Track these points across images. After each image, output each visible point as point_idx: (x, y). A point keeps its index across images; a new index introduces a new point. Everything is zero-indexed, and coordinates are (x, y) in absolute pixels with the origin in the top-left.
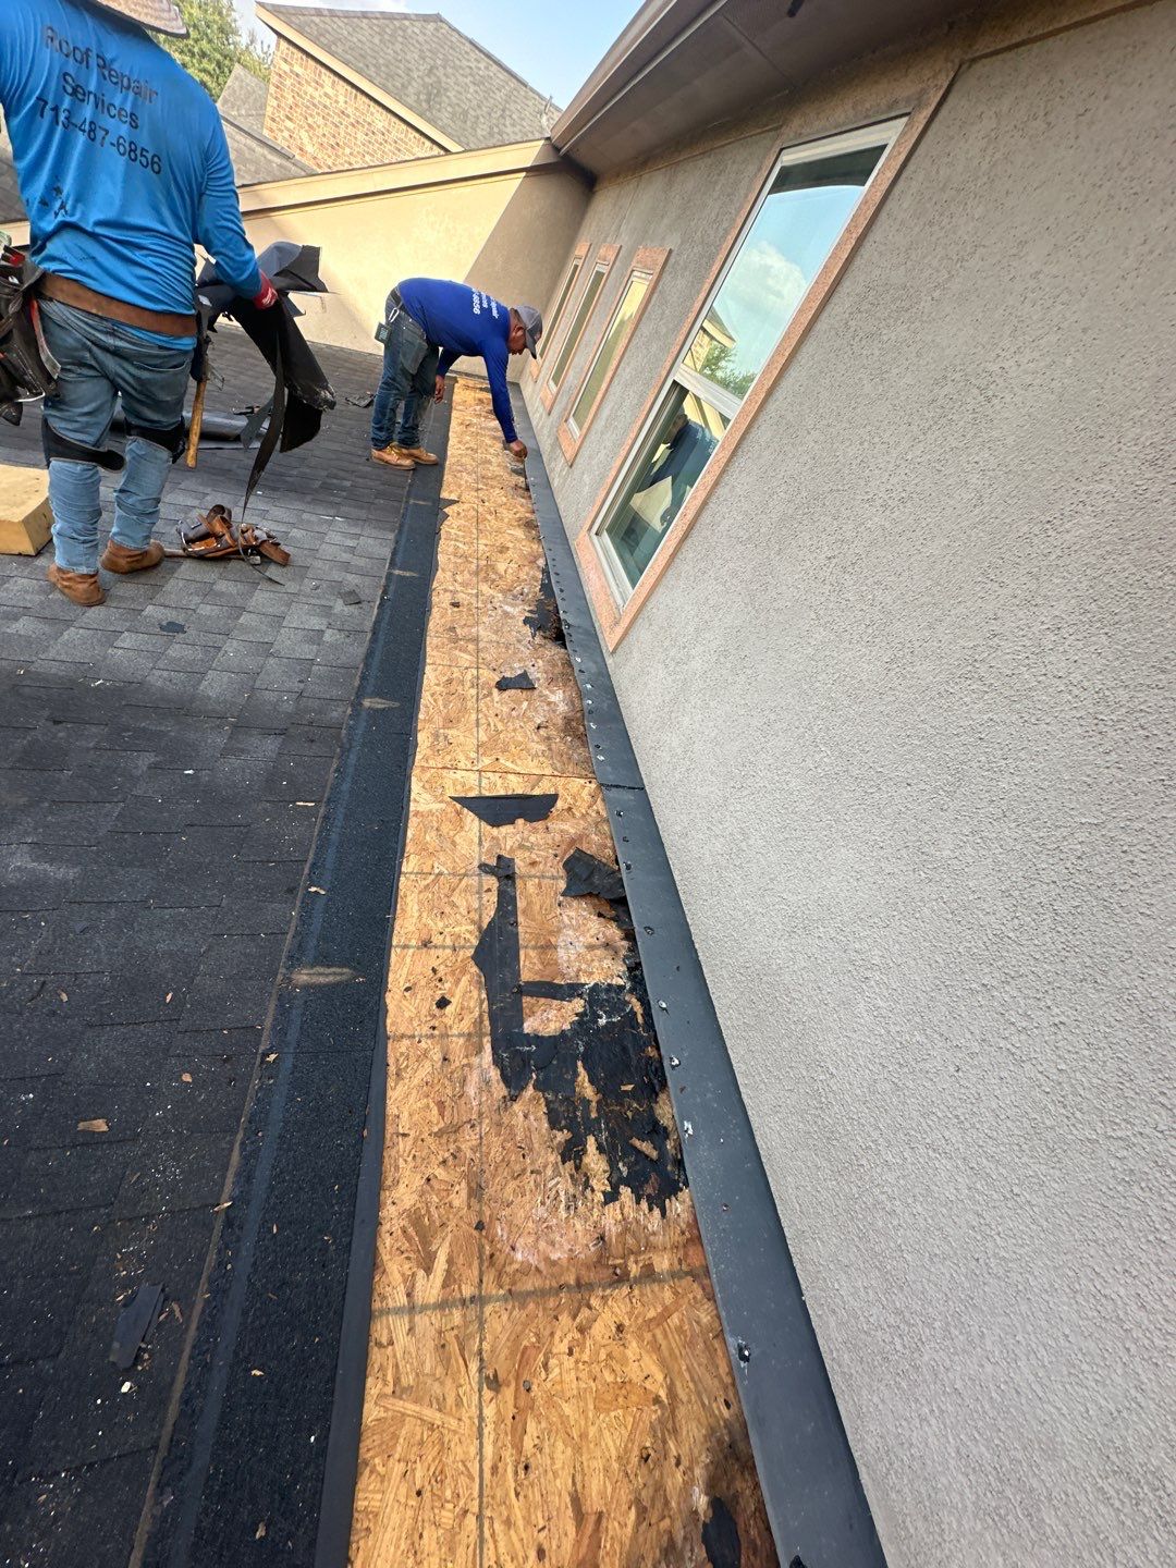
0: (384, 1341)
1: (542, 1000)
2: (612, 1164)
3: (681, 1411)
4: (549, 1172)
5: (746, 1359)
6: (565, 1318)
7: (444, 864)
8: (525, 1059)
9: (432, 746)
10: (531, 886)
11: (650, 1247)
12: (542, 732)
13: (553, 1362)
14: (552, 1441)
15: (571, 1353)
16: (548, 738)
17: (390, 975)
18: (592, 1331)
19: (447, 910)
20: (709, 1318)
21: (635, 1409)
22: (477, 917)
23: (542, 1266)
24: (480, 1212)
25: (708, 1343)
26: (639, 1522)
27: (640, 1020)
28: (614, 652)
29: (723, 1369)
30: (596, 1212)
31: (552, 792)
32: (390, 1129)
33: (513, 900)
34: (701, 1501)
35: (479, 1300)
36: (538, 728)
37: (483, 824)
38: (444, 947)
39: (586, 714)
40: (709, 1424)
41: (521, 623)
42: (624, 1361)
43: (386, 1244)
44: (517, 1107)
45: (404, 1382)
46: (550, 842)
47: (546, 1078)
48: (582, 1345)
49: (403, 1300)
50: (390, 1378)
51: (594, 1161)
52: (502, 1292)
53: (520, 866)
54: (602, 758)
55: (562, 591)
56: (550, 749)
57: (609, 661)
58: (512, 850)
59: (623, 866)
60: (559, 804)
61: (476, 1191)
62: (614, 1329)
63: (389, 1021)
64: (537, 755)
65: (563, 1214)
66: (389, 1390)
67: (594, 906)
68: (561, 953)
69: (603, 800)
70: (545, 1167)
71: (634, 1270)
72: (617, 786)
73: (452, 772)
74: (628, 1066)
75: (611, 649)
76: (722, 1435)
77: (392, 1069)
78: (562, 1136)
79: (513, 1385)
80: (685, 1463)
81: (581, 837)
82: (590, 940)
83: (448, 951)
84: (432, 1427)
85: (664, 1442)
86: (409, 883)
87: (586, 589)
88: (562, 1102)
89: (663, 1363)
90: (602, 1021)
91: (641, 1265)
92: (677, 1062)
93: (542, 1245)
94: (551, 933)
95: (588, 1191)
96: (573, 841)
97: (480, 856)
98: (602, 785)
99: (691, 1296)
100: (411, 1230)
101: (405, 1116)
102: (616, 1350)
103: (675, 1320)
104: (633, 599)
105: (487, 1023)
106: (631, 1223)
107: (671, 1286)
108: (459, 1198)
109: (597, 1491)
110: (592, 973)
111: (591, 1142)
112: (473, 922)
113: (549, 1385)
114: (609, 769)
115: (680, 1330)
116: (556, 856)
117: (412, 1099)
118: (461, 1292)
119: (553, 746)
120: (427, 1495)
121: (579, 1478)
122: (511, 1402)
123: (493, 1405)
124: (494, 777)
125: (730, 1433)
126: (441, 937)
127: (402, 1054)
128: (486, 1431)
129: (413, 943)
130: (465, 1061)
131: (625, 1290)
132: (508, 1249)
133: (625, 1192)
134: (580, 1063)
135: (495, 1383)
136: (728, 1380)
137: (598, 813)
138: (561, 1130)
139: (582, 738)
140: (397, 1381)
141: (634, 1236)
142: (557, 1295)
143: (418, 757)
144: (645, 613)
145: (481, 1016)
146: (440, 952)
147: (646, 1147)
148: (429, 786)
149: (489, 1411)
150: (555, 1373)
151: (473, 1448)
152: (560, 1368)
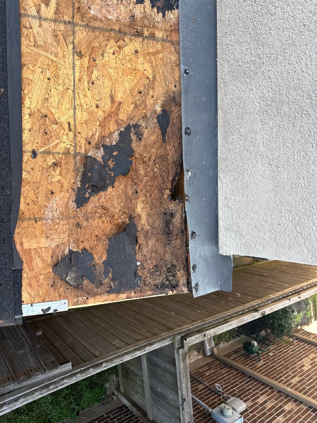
0: (28, 26)
3: (157, 84)
5: (187, 73)
6: (112, 42)
11: (154, 26)
13: (105, 55)
14: (104, 78)
15: (114, 54)
18: (124, 49)
20: (175, 59)
21: (138, 78)
23: (103, 19)
25: (173, 67)
26: (134, 108)
29: (177, 76)
30: (131, 6)
34: (159, 109)
40: (167, 90)
42: (136, 63)
45: (39, 43)
48: (119, 53)
49: (36, 14)
50: (32, 40)
52: (83, 23)
62: (134, 52)
66: (33, 44)
71: (146, 33)
76: (171, 94)
79: (88, 57)
80: (155, 98)
84: (53, 61)
85: (148, 90)
89: (152, 67)
91: (150, 32)
93: (104, 11)
99: (169, 49)
102: (133, 57)
103: (160, 55)
106: (148, 15)
107: (161, 44)
109: (119, 97)
113: (103, 61)
115: (162, 59)
118: (64, 18)
120: (52, 79)
121: (113, 91)
122: (87, 62)
123: (79, 61)
125: (174, 94)
128: (76, 68)
131: (141, 39)
132: (87, 8)
135: (80, 55)
136: (177, 79)
140: (35, 42)
141: (148, 20)
142: (110, 32)
149: (78, 63)
150: (106, 58)
151: (71, 72)
152: (109, 57)
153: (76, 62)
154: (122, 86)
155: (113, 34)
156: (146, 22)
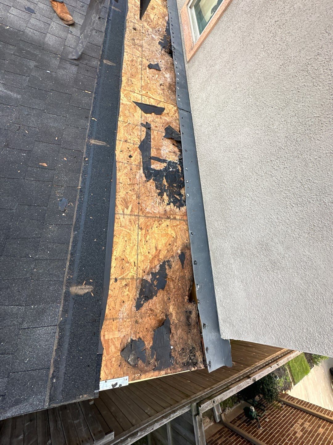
0: (118, 218)
1: (156, 162)
2: (169, 199)
3: (178, 240)
4: (155, 197)
5: (192, 234)
6: (156, 222)
7: (131, 121)
8: (151, 174)
9: (127, 83)
10: (155, 133)
11: (175, 214)
12: (162, 87)
13: (153, 228)
14: (152, 239)
15: (157, 227)
16: (163, 89)
17: (116, 146)
18: (162, 225)
19: (132, 134)
20: (186, 228)
21: (169, 238)
22: (140, 137)
23: (152, 213)
24: (139, 201)
25: (185, 231)
26: (167, 252)
27: (180, 171)
28: (188, 62)
29: (187, 235)
30: (165, 206)
31: (163, 107)
32: (118, 181)
33: (150, 135)
34: (179, 252)
35: (139, 216)
36: (161, 85)
37: (142, 112)
38: (131, 143)
39: (176, 83)
40: (183, 242)
41: (158, 44)
42: (168, 231)
43: (118, 202)
44: (148, 183)
45: (122, 225)
46: (162, 122)
47: (156, 179)
48: (159, 227)
49: (122, 212)
50: (119, 224)
51: (165, 196)
52: (143, 215)
53: (152, 126)
54: (179, 100)
55: (173, 33)
56: (164, 93)
57: (186, 66)
58: (150, 122)
59: (181, 133)
60: (165, 111)
61: (138, 197)
62: (166, 226)
63: (116, 158)
64: (159, 94)
65: (157, 205)
66: (120, 226)
67: (172, 142)
68: (162, 151)
69: (178, 113)
70: (154, 196)
71: (172, 217)
72: (183, 110)
73: (133, 93)
74: (176, 181)
75: (188, 60)
76: (185, 244)
77: (118, 169)
78: (158, 191)
79: (145, 230)
80: (177, 246)
81: (170, 123)
82: (170, 150)
83: (132, 144)
84: (128, 233)
85: (174, 243)
86: (121, 124)
87: (182, 34)
88: (159, 184)
89: (175, 232)
90: (171, 170)
92: (188, 182)
93: (152, 209)
94: (160, 146)
95: (163, 202)
96: (168, 123)
97: (141, 121)
98: (179, 108)
99: (183, 224)
100: (123, 201)
101: (121, 179)
102: (166, 228)
103: (179, 227)
104: (200, 39)
105: (142, 163)
106: (172, 210)
107: (179, 221)
108: (134, 197)
109: (160, 247)
110: (169, 158)
111: (165, 194)
112: (139, 138)
113: (152, 231)
114: (181, 103)
115: (180, 228)
116: (163, 126)
117: (123, 176)
118: (134, 214)
119: (165, 92)
120: (127, 241)
121: (157, 245)
122: (144, 232)
124: (146, 98)
125: (187, 244)
126: (130, 140)
127: (120, 166)
128: (139, 235)
129: (122, 140)
130: (136, 171)
131: (169, 220)
132: (145, 209)
133: (172, 204)
134: (164, 177)
135: (141, 229)
136: (188, 237)
137: (176, 117)
138: (158, 190)
139: (174, 92)
140: (121, 225)
143: (122, 85)
144: (203, 46)
145: (140, 162)
146: (130, 144)
147: (178, 197)
148: (126, 96)
149: (140, 233)
150: (153, 230)
151: (137, 237)
152: (155, 229)
153: (139, 233)
154: (161, 242)
155: (156, 219)
156: (172, 212)
